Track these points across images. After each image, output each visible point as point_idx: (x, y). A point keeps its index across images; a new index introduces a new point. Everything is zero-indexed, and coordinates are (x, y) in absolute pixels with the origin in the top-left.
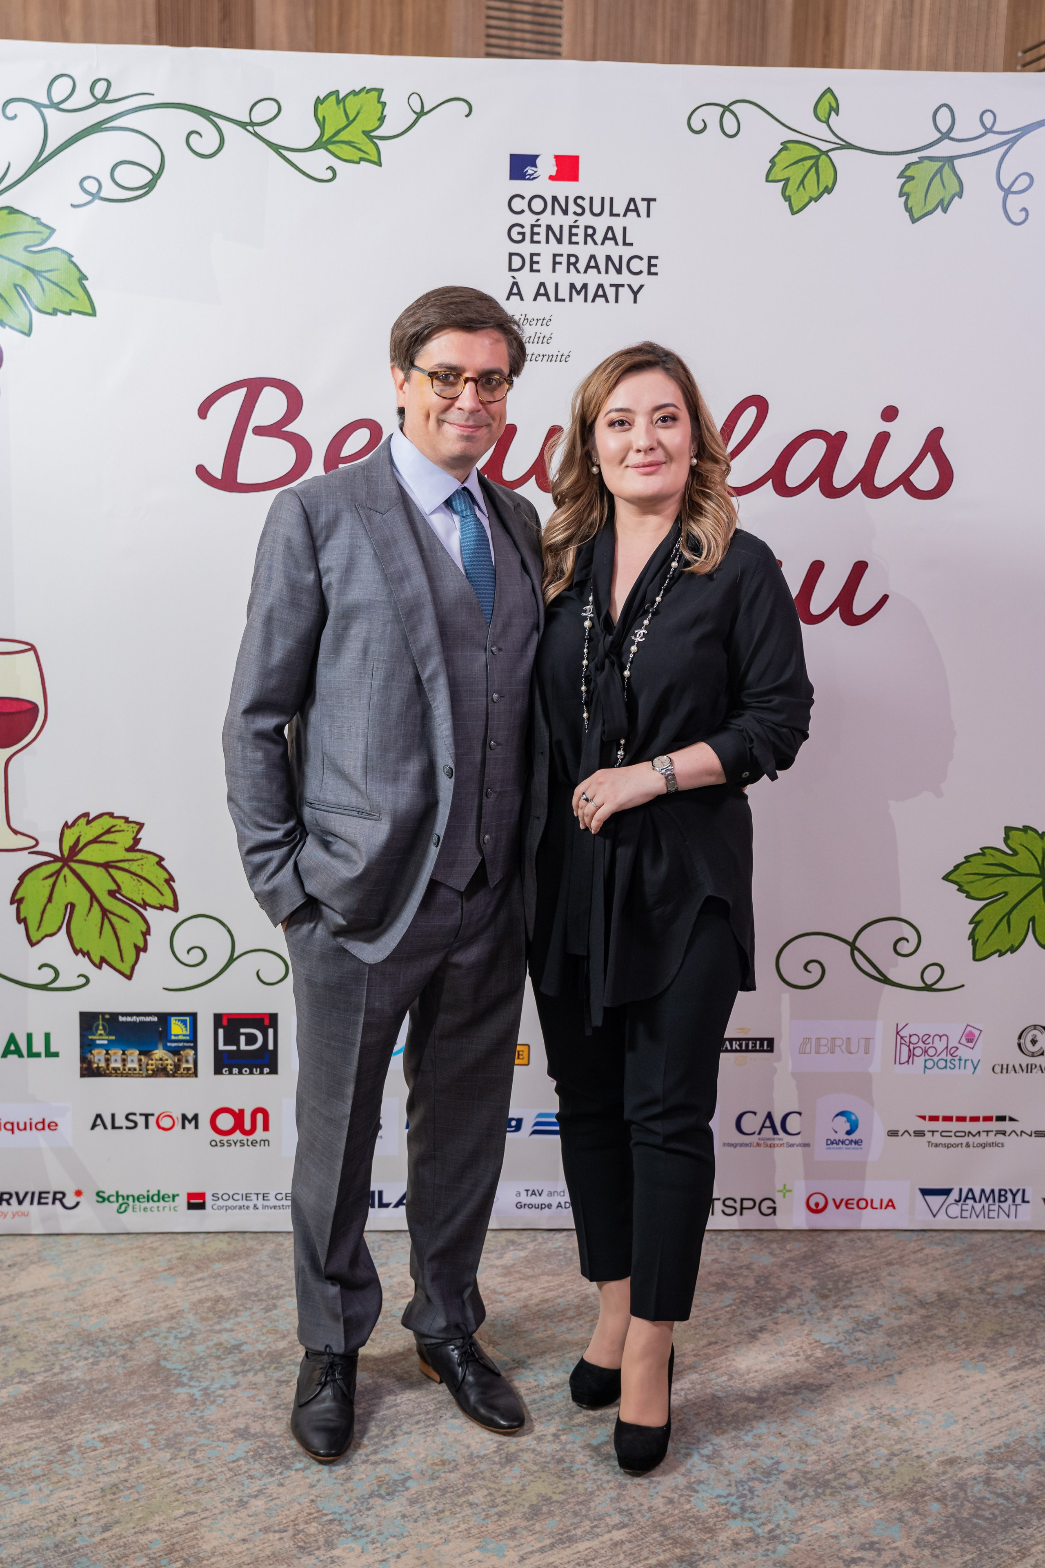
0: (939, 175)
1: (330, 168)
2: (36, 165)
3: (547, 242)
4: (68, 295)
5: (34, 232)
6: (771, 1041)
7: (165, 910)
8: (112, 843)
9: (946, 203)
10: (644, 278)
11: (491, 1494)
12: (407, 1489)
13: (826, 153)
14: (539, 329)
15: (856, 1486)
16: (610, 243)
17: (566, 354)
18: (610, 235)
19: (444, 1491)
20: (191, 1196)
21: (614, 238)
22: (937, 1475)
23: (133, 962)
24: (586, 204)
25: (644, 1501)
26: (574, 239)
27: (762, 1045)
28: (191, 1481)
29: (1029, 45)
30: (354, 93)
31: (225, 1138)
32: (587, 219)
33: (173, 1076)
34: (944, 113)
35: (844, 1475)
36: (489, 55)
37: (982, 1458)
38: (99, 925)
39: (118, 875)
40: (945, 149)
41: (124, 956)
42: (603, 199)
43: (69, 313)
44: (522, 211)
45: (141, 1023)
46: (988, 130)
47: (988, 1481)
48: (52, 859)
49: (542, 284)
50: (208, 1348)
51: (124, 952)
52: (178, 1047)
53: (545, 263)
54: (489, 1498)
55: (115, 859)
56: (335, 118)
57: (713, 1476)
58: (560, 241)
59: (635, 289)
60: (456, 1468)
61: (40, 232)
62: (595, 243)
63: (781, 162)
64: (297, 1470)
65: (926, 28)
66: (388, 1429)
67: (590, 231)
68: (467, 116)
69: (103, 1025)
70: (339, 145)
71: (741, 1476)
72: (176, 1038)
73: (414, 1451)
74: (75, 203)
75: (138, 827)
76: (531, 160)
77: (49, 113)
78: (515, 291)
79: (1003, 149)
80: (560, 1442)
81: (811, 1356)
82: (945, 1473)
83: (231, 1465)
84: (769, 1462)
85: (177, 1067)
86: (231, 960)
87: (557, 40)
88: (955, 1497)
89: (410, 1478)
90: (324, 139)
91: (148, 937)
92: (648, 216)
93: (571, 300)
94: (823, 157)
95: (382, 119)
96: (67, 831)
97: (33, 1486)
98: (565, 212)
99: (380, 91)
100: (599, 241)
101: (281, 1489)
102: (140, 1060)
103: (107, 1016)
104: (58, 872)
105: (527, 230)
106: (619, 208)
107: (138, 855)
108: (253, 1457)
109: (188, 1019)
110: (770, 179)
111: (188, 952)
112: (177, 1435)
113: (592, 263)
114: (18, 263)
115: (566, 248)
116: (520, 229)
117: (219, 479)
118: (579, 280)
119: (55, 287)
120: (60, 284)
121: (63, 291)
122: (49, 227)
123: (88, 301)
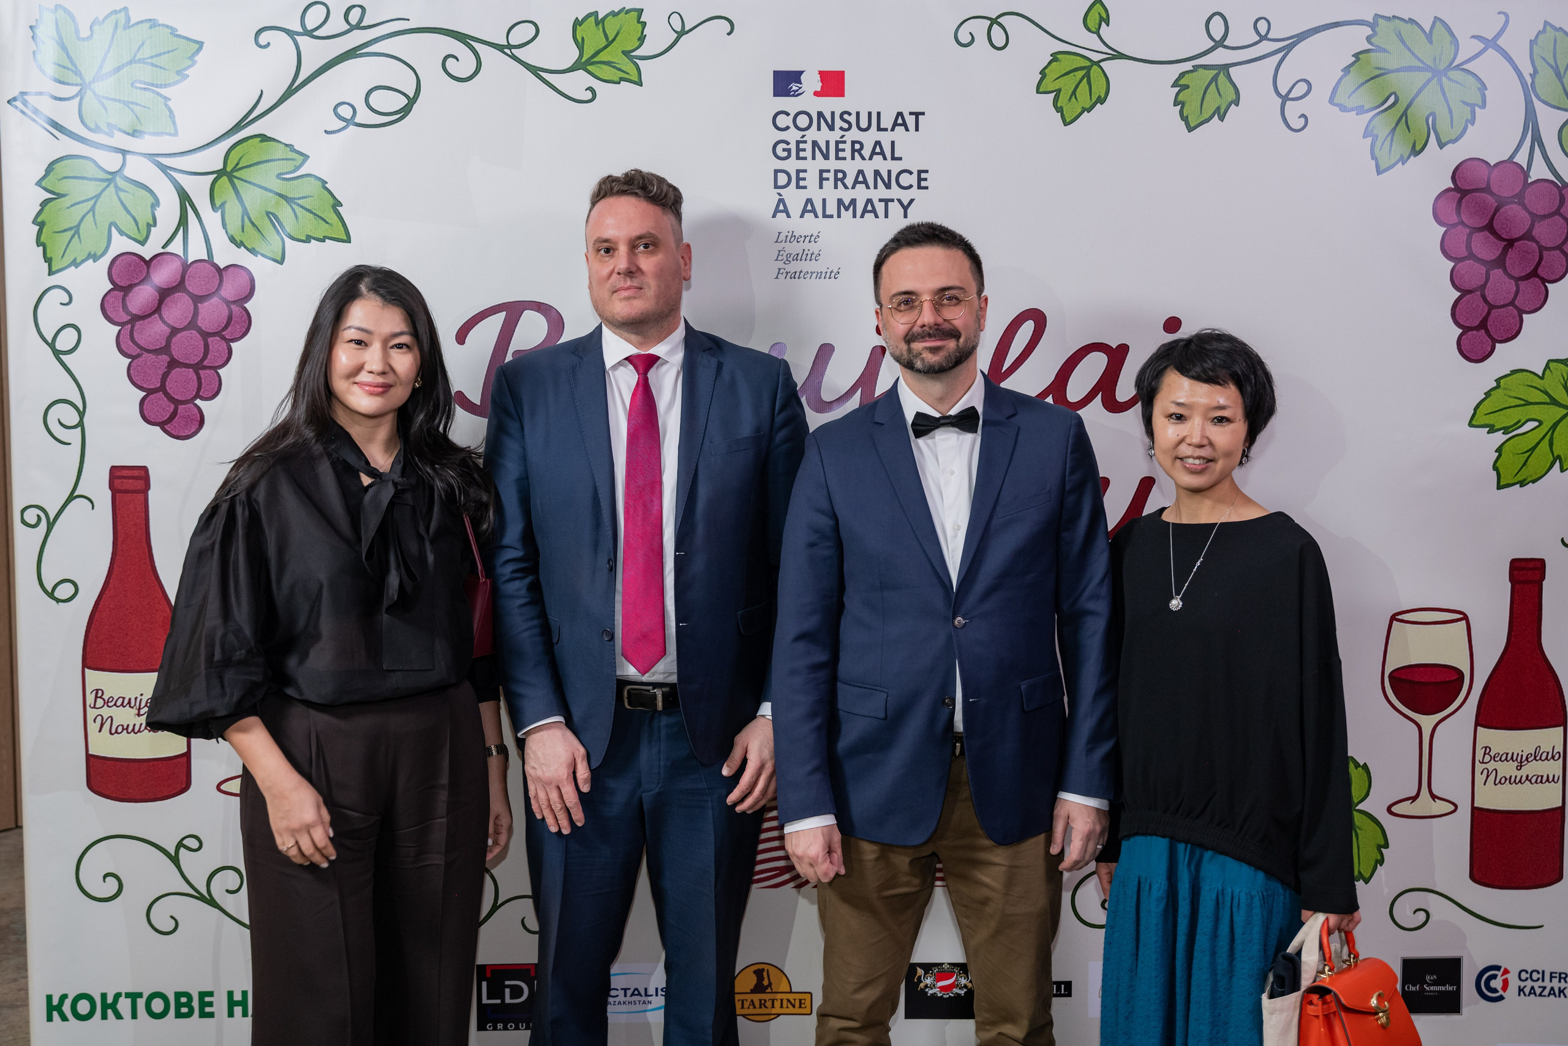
0: (1214, 83)
1: (590, 89)
2: (290, 92)
3: (814, 158)
4: (321, 221)
5: (287, 159)
9: (1222, 111)
10: (914, 192)
13: (1098, 63)
14: (806, 245)
16: (878, 158)
17: (835, 271)
18: (878, 149)
21: (882, 153)
24: (852, 119)
26: (841, 154)
30: (614, 14)
32: (854, 134)
34: (1217, 22)
40: (1220, 57)
42: (870, 114)
43: (322, 240)
44: (787, 128)
46: (1263, 38)
49: (809, 201)
53: (812, 179)
56: (594, 39)
59: (905, 204)
61: (294, 160)
62: (863, 158)
63: (1052, 74)
67: (857, 146)
68: (729, 34)
70: (599, 65)
74: (328, 130)
77: (303, 41)
78: (781, 207)
79: (1281, 54)
86: (495, 908)
90: (583, 60)
92: (917, 129)
93: (839, 216)
94: (1095, 67)
95: (642, 39)
98: (831, 128)
99: (640, 12)
100: (867, 156)
105: (793, 146)
106: (887, 122)
110: (1041, 90)
113: (860, 178)
114: (271, 191)
115: (832, 164)
116: (784, 146)
117: (478, 405)
118: (847, 196)
119: (308, 213)
120: (314, 211)
121: (317, 218)
122: (303, 154)
123: (342, 228)
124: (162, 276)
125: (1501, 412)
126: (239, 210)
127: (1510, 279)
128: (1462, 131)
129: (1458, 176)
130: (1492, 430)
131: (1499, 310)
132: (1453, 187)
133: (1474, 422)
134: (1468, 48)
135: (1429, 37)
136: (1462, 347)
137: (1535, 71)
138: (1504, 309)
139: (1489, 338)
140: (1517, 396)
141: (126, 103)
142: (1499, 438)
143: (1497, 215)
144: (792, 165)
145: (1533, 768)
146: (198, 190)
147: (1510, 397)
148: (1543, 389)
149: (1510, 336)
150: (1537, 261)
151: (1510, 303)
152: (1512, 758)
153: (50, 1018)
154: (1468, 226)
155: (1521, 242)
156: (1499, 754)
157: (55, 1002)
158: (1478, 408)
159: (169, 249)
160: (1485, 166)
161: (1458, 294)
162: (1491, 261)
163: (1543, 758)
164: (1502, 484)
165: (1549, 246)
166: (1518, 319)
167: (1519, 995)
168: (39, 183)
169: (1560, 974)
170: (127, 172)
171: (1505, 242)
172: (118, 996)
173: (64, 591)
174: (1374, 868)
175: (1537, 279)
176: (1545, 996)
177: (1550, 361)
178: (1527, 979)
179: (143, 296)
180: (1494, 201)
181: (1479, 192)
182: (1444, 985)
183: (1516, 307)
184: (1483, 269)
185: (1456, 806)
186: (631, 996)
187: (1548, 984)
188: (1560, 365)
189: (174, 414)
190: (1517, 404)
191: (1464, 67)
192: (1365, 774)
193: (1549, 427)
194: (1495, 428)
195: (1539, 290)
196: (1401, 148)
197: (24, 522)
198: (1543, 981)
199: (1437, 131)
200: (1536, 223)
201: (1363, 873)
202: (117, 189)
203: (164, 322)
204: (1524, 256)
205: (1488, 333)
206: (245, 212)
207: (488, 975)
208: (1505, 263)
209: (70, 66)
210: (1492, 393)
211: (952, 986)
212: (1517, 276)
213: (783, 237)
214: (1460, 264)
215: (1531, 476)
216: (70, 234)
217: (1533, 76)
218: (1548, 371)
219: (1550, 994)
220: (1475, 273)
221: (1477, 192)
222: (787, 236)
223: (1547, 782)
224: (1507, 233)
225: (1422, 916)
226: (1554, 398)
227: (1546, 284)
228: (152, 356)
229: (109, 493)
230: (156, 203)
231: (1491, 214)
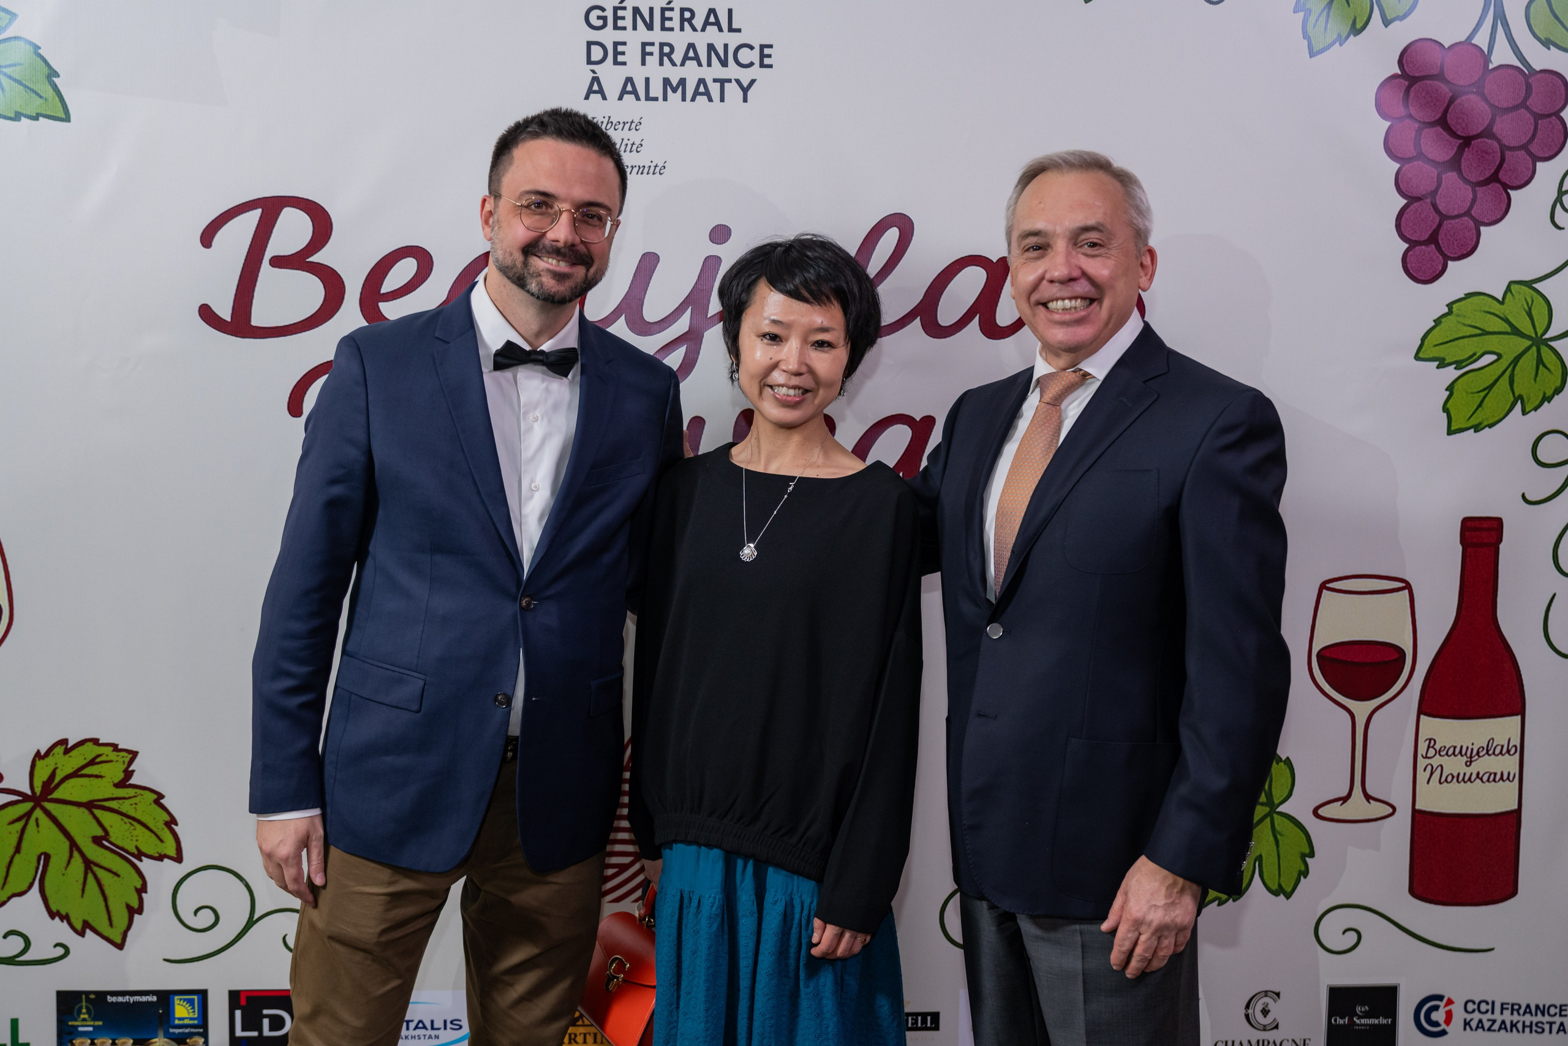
3: (635, 28)
4: (34, 95)
6: (936, 1017)
7: (166, 860)
8: (97, 776)
10: (755, 72)
14: (626, 134)
16: (712, 30)
17: (660, 165)
18: (711, 19)
21: (717, 23)
23: (124, 927)
26: (668, 24)
27: (924, 1021)
38: (81, 880)
39: (106, 817)
41: (114, 918)
43: (35, 118)
45: (137, 1004)
48: (20, 798)
49: (629, 80)
51: (112, 914)
52: (183, 1033)
53: (632, 53)
55: (101, 797)
59: (745, 85)
61: (1, 19)
62: (694, 29)
67: (687, 15)
69: (87, 1008)
72: (181, 1022)
75: (131, 756)
78: (595, 88)
86: (251, 923)
91: (144, 895)
93: (665, 99)
96: (39, 763)
100: (699, 28)
103: (92, 996)
104: (28, 815)
105: (609, 14)
107: (131, 792)
109: (196, 997)
111: (196, 912)
113: (691, 53)
116: (599, 13)
117: (227, 322)
118: (675, 75)
119: (17, 84)
120: (24, 82)
121: (29, 91)
122: (10, 12)
123: (60, 104)
125: (1453, 343)
127: (1466, 184)
128: (1411, 6)
129: (1406, 60)
130: (1442, 364)
131: (1452, 221)
132: (1400, 73)
133: (1421, 355)
136: (1409, 266)
138: (1459, 220)
139: (1441, 255)
140: (1473, 324)
142: (1451, 373)
143: (1452, 107)
145: (1484, 764)
147: (1464, 325)
148: (1502, 316)
149: (1465, 252)
150: (1497, 163)
151: (1465, 213)
152: (1460, 752)
154: (1416, 120)
155: (1479, 140)
156: (1445, 747)
158: (1426, 338)
160: (1438, 48)
161: (1404, 202)
162: (1444, 163)
163: (1497, 752)
164: (1453, 428)
165: (1512, 145)
166: (1474, 232)
167: (1465, 1029)
169: (1513, 1005)
171: (1460, 139)
174: (1297, 880)
175: (1498, 185)
176: (1494, 1031)
177: (1511, 283)
178: (1474, 1011)
180: (1448, 91)
181: (1430, 80)
182: (1377, 1018)
183: (1473, 218)
184: (1434, 172)
185: (1394, 808)
186: (415, 1029)
187: (1497, 1016)
188: (1523, 287)
190: (1473, 333)
192: (1288, 771)
193: (1509, 361)
194: (1446, 362)
195: (1501, 198)
196: (1337, 26)
198: (1493, 1013)
199: (1382, 6)
200: (1498, 118)
201: (1284, 885)
204: (1482, 157)
207: (243, 1002)
208: (1460, 166)
210: (1443, 320)
212: (1474, 181)
214: (1407, 166)
215: (1487, 419)
218: (1509, 294)
219: (1500, 1028)
220: (1424, 176)
221: (1428, 79)
222: (602, 122)
223: (1501, 781)
224: (1464, 129)
225: (1352, 937)
226: (1516, 328)
227: (1509, 191)
231: (1445, 105)
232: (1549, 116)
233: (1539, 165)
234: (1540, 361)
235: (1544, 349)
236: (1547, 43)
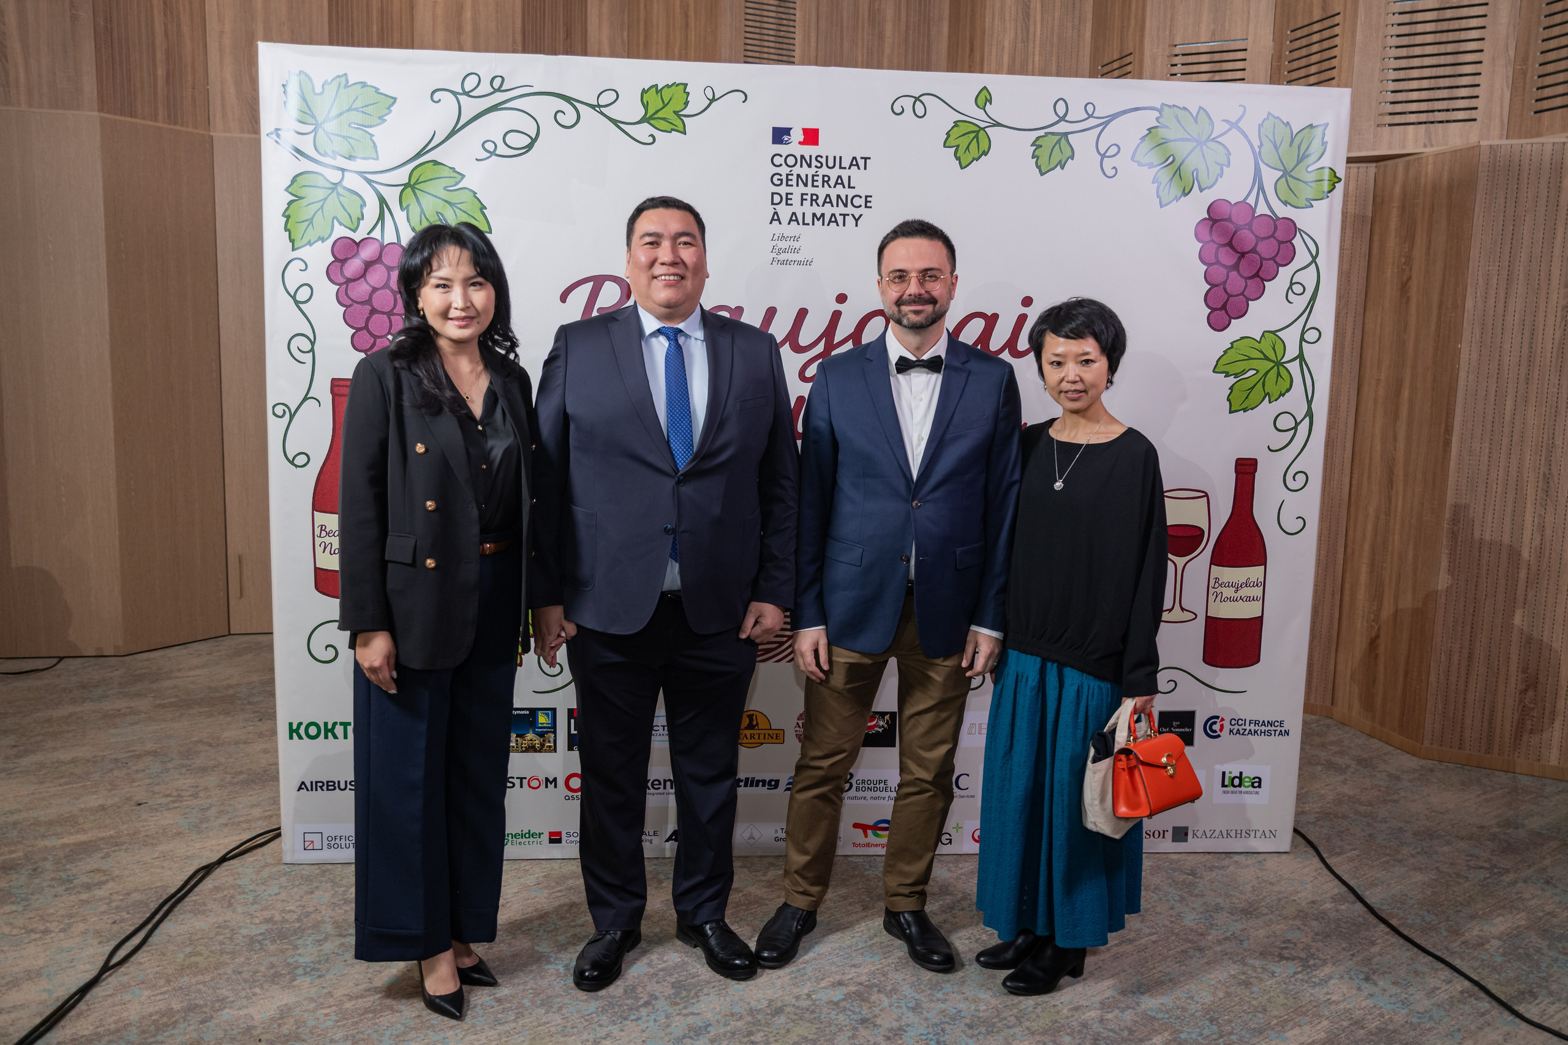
0: (1058, 145)
1: (652, 135)
2: (453, 133)
3: (797, 185)
5: (451, 177)
9: (1063, 163)
10: (862, 210)
11: (766, 1035)
12: (709, 1032)
13: (983, 129)
14: (792, 243)
15: (1014, 1026)
16: (839, 187)
17: (810, 260)
18: (839, 181)
19: (733, 1034)
20: (551, 834)
21: (842, 183)
22: (1067, 1018)
24: (823, 160)
25: (870, 1038)
26: (815, 184)
28: (559, 1028)
29: (1106, 62)
30: (668, 86)
31: (575, 794)
32: (824, 171)
33: (540, 751)
34: (1061, 104)
35: (1005, 1019)
36: (746, 62)
37: (1097, 1006)
40: (1062, 127)
42: (835, 157)
44: (781, 165)
46: (1090, 116)
47: (1101, 1021)
49: (794, 214)
50: (567, 937)
53: (796, 199)
54: (765, 1038)
56: (655, 103)
57: (916, 1021)
58: (806, 185)
59: (857, 217)
60: (741, 1018)
61: (455, 178)
62: (830, 187)
63: (953, 134)
64: (632, 1020)
65: (1037, 49)
66: (693, 992)
67: (826, 179)
68: (744, 102)
70: (657, 120)
71: (936, 1021)
73: (712, 1006)
74: (479, 158)
76: (787, 131)
77: (462, 99)
78: (775, 218)
79: (1101, 127)
80: (812, 1000)
81: (979, 939)
82: (1072, 1016)
83: (587, 1018)
84: (954, 1011)
85: (542, 745)
87: (792, 53)
88: (1080, 1032)
89: (710, 1025)
90: (648, 116)
92: (865, 169)
93: (813, 224)
94: (982, 131)
95: (686, 103)
97: (451, 1032)
98: (809, 166)
99: (686, 85)
100: (832, 186)
101: (622, 1034)
102: (517, 741)
105: (784, 177)
106: (846, 163)
108: (601, 1011)
110: (947, 145)
112: (548, 997)
113: (828, 200)
114: (439, 198)
115: (810, 190)
116: (779, 177)
118: (819, 211)
119: (463, 213)
120: (468, 212)
122: (461, 173)
123: (486, 224)
124: (367, 253)
125: (1233, 364)
126: (418, 210)
127: (1242, 278)
128: (1215, 181)
129: (1211, 210)
130: (1227, 375)
131: (1234, 298)
132: (1208, 217)
133: (1216, 370)
134: (1220, 127)
135: (1196, 119)
136: (1211, 322)
137: (1262, 144)
138: (1238, 297)
139: (1228, 316)
140: (1244, 353)
141: (345, 137)
142: (1232, 380)
143: (1235, 236)
144: (783, 190)
145: (1245, 592)
146: (392, 196)
147: (1239, 354)
148: (1259, 350)
149: (1240, 315)
150: (1259, 267)
151: (1241, 293)
152: (1232, 585)
153: (291, 738)
154: (1216, 243)
155: (1249, 254)
156: (1224, 583)
157: (295, 727)
158: (1219, 361)
159: (372, 235)
160: (1228, 204)
161: (1209, 287)
162: (1230, 266)
163: (1251, 585)
164: (1232, 410)
165: (1266, 258)
166: (1246, 304)
168: (287, 190)
170: (345, 183)
171: (1239, 254)
172: (335, 724)
173: (300, 460)
175: (1259, 279)
177: (1265, 332)
179: (354, 266)
180: (1233, 227)
183: (1245, 296)
184: (1225, 272)
185: (1196, 615)
187: (1247, 727)
188: (1271, 334)
189: (374, 345)
190: (1244, 359)
191: (1218, 140)
193: (1263, 374)
194: (1229, 374)
195: (1260, 286)
196: (1176, 191)
197: (274, 414)
199: (1199, 181)
200: (1259, 242)
202: (339, 195)
203: (368, 283)
204: (1251, 263)
205: (1227, 312)
206: (422, 212)
207: (575, 715)
208: (1239, 268)
209: (308, 112)
210: (1228, 351)
211: (875, 726)
212: (1246, 276)
213: (776, 237)
214: (1211, 268)
215: (1250, 405)
216: (306, 223)
217: (1260, 147)
218: (1263, 338)
220: (1220, 273)
221: (1223, 221)
222: (779, 237)
223: (1253, 601)
224: (1241, 248)
225: (1172, 685)
226: (1266, 356)
227: (1264, 282)
228: (359, 306)
229: (330, 396)
230: (364, 204)
231: (1232, 235)
232: (1286, 242)
233: (1280, 268)
234: (1279, 374)
235: (1281, 368)
236: (1286, 203)
